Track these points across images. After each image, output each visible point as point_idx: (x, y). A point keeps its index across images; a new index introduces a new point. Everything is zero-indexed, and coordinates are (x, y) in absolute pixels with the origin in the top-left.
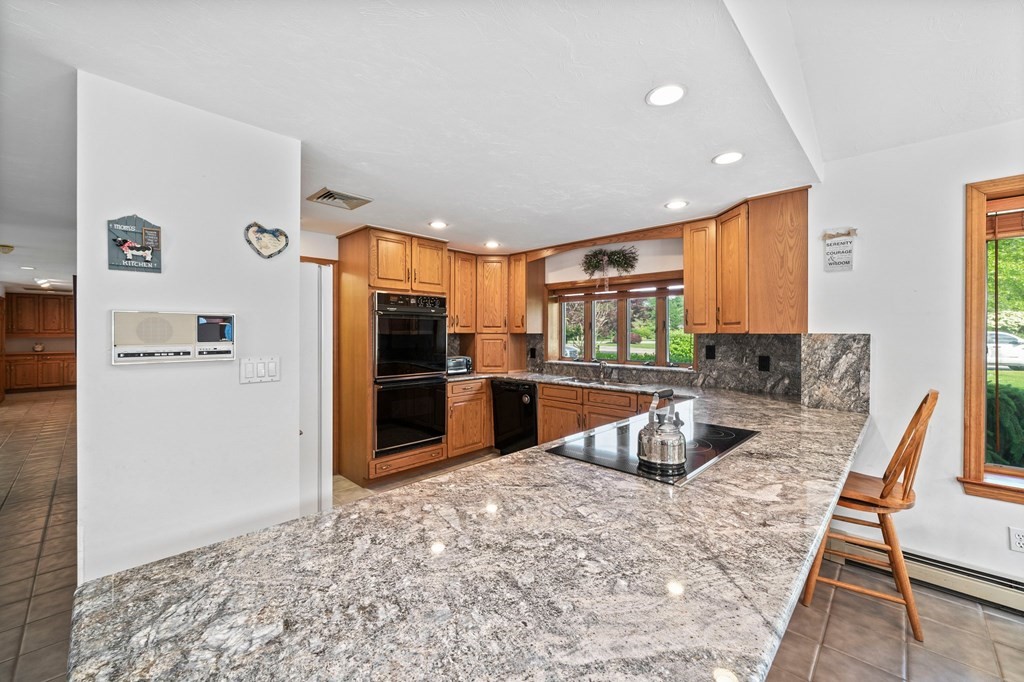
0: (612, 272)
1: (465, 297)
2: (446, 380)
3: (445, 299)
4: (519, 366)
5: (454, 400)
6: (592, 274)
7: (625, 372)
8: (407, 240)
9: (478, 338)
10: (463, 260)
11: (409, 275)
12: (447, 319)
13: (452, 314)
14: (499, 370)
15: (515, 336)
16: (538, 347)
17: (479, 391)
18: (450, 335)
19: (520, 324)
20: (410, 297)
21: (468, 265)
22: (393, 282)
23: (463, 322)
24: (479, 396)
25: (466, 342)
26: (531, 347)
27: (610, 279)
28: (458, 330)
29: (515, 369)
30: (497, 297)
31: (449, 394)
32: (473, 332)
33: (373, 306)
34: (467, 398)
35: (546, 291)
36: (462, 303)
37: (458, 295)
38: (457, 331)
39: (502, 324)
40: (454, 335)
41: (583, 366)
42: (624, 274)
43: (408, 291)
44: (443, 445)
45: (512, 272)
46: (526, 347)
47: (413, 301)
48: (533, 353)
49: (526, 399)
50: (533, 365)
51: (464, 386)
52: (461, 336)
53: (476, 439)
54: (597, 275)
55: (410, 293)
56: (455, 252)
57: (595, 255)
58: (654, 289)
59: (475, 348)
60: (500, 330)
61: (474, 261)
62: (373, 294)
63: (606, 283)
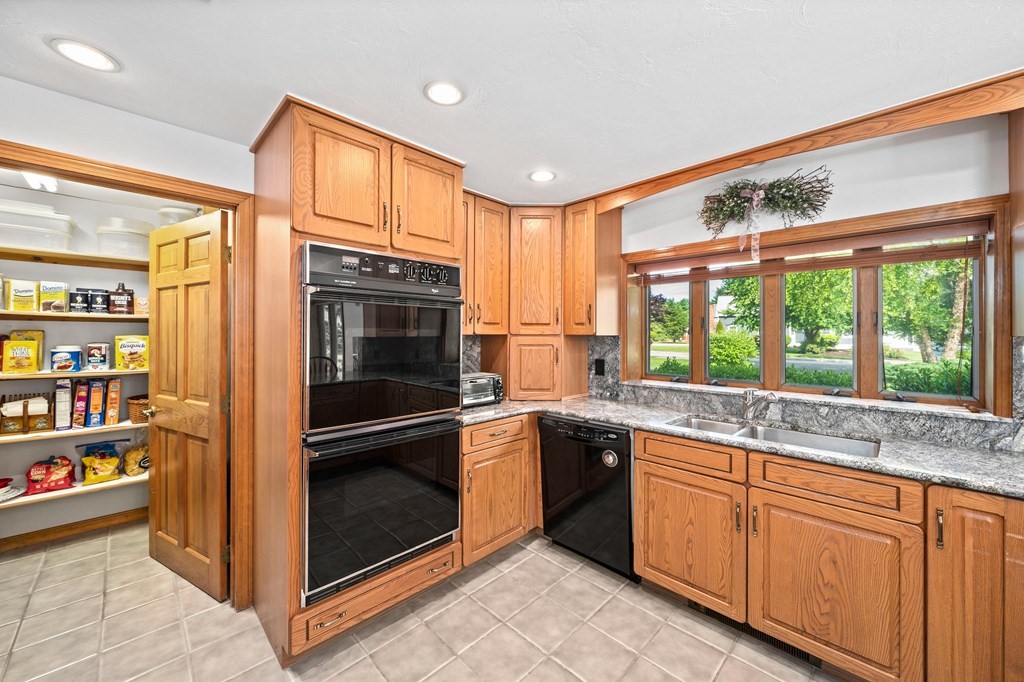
0: (766, 223)
1: (491, 273)
2: (460, 424)
3: (458, 269)
4: (578, 389)
5: (475, 457)
6: (720, 229)
7: (800, 408)
8: (384, 145)
9: (513, 342)
10: (488, 210)
11: (387, 216)
12: (462, 307)
13: (470, 301)
14: (547, 395)
15: (572, 339)
16: (609, 358)
17: (517, 437)
18: (467, 337)
19: (584, 320)
20: (389, 260)
21: (496, 219)
22: (351, 227)
23: (486, 316)
24: (518, 444)
25: (492, 348)
26: (596, 357)
27: (762, 235)
28: (481, 330)
29: (571, 394)
30: (544, 275)
31: (465, 447)
32: (505, 332)
33: (302, 274)
34: (497, 451)
35: (623, 264)
36: (486, 285)
37: (480, 270)
38: (479, 331)
39: (552, 321)
40: (473, 338)
41: (701, 393)
42: (799, 222)
43: (383, 247)
44: (455, 546)
45: (569, 233)
46: (588, 357)
47: (393, 269)
48: (599, 367)
49: (610, 459)
50: (601, 387)
51: (491, 431)
52: (485, 339)
53: (512, 523)
54: (732, 230)
55: (389, 253)
56: (475, 196)
57: (735, 192)
58: (848, 252)
59: (507, 359)
60: (546, 330)
61: (506, 216)
62: (302, 248)
63: (755, 244)
